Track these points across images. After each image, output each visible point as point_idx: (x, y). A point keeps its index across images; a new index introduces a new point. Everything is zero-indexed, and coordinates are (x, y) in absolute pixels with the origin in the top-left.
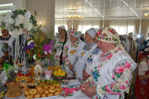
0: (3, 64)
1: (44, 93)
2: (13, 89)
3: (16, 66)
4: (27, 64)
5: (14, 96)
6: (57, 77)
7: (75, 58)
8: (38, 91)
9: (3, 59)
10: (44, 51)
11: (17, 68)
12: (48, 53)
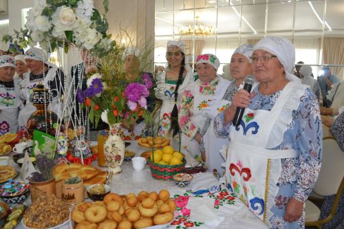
0: (34, 132)
1: (125, 215)
2: (42, 204)
3: (61, 138)
4: (88, 132)
5: (44, 224)
6: (161, 167)
7: (206, 119)
8: (108, 211)
9: (33, 120)
10: (126, 101)
11: (63, 142)
12: (139, 106)
